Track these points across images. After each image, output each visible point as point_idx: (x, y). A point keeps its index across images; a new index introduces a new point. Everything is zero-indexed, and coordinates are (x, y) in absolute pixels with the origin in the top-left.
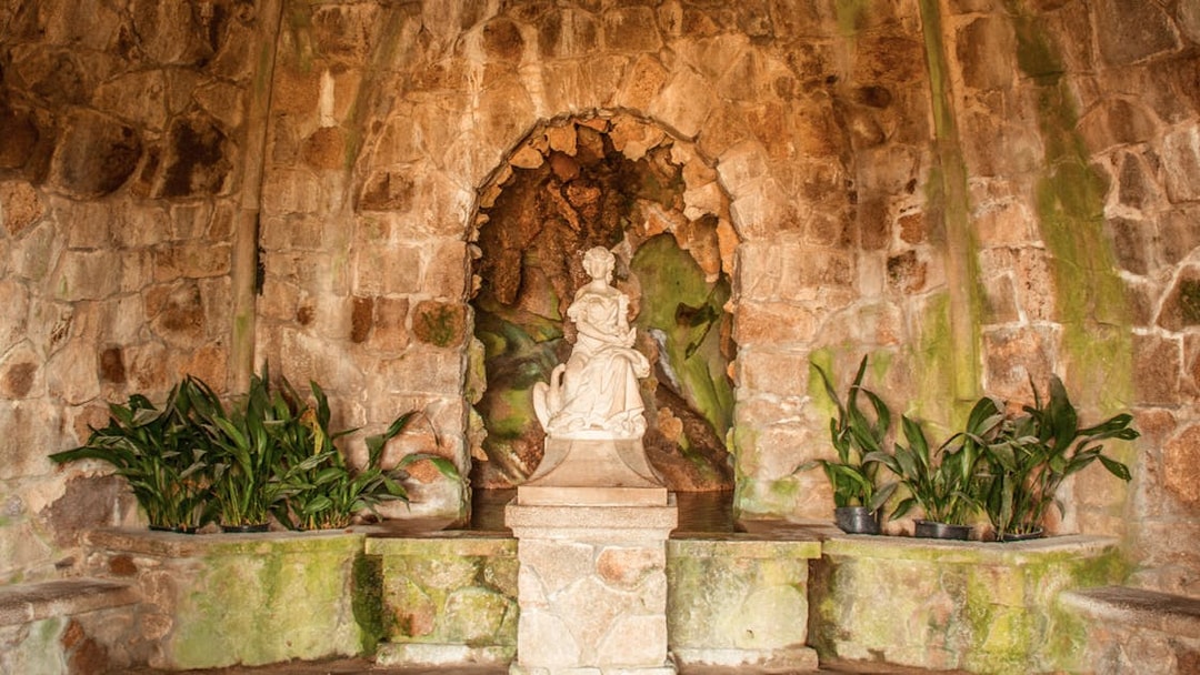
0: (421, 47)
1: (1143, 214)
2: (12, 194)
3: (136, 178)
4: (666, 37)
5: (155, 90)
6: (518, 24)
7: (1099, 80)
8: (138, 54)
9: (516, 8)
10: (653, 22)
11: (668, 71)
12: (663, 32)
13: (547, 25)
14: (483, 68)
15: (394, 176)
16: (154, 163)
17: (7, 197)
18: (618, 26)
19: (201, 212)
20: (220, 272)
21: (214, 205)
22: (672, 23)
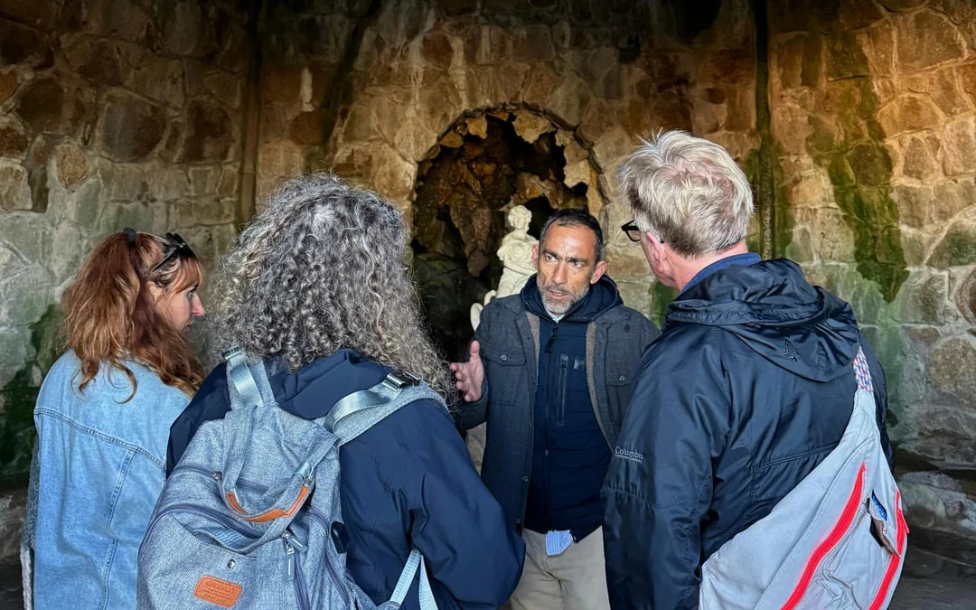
0: (376, 51)
1: (922, 183)
2: (64, 157)
3: (161, 146)
4: (558, 49)
5: (175, 76)
6: (449, 36)
7: (895, 82)
8: (161, 46)
9: (447, 23)
10: (549, 37)
11: (559, 75)
12: (556, 45)
13: (470, 37)
14: (423, 70)
15: (357, 151)
16: (175, 135)
17: (61, 158)
18: (523, 39)
19: (212, 173)
20: (227, 221)
21: (221, 169)
22: (563, 38)
